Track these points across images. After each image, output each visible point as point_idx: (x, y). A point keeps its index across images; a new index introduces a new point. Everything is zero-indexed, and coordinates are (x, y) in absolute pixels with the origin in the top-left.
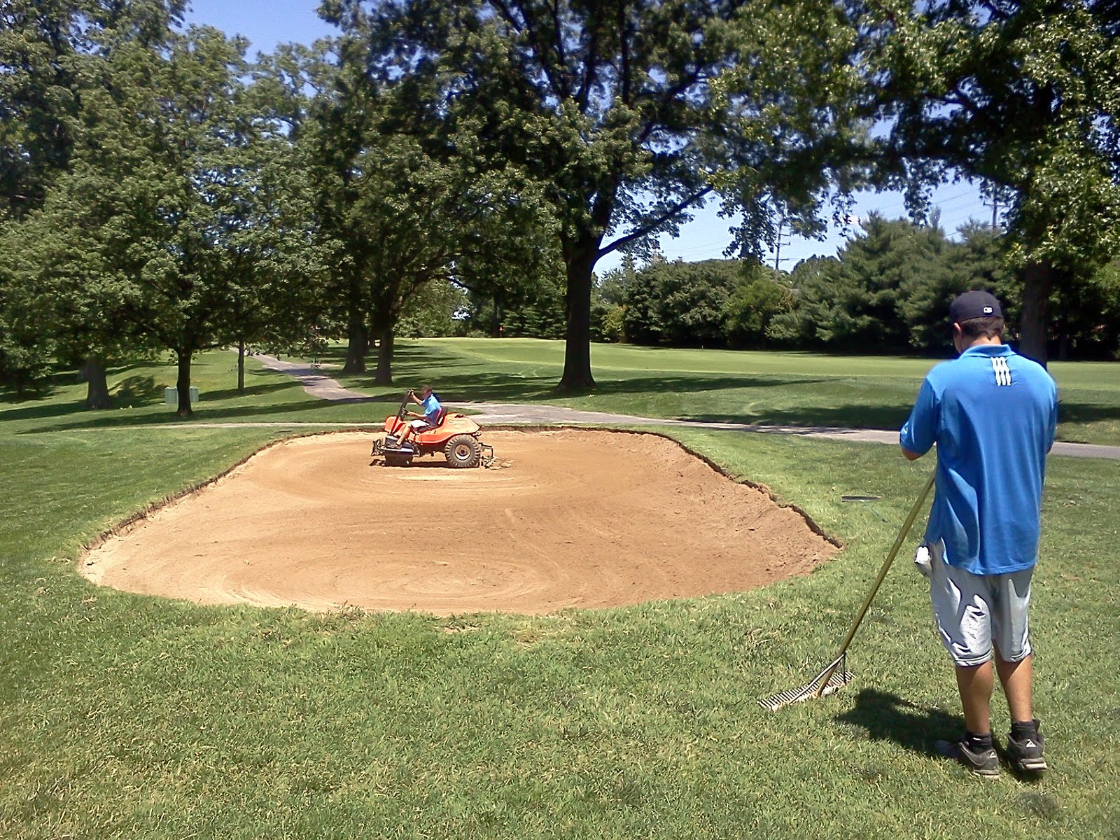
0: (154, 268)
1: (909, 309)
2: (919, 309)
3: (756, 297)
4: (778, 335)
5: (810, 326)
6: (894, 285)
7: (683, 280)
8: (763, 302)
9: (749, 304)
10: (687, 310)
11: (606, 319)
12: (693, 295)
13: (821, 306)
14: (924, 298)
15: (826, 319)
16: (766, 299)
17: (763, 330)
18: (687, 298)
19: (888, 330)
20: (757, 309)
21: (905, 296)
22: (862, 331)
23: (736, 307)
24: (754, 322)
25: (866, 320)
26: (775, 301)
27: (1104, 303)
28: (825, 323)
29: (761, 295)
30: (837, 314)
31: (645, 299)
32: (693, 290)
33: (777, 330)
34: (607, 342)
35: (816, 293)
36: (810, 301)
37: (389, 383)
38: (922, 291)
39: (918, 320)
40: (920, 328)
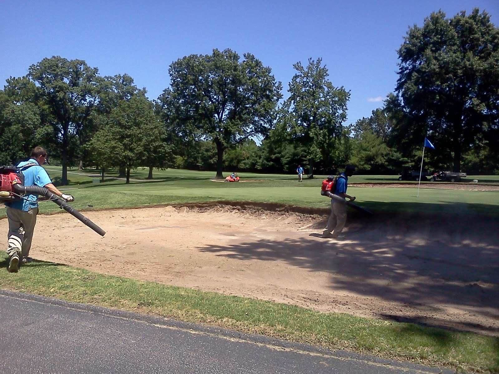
0: (137, 150)
1: (284, 161)
2: (287, 161)
3: (235, 155)
4: (242, 167)
5: (253, 165)
6: (279, 153)
7: (210, 148)
8: (237, 157)
9: (233, 157)
10: (211, 158)
11: (177, 160)
12: (213, 153)
13: (257, 158)
14: (288, 158)
15: (259, 162)
16: (239, 155)
17: (237, 165)
18: (212, 154)
19: (277, 166)
20: (236, 158)
21: (283, 156)
22: (270, 166)
23: (229, 158)
24: (234, 163)
25: (272, 163)
26: (241, 156)
27: (334, 160)
28: (259, 164)
29: (237, 154)
30: (263, 161)
31: (195, 154)
32: (213, 152)
33: (242, 166)
34: (176, 169)
35: (255, 154)
36: (253, 157)
37: (152, 178)
38: (287, 155)
39: (286, 164)
40: (287, 166)
